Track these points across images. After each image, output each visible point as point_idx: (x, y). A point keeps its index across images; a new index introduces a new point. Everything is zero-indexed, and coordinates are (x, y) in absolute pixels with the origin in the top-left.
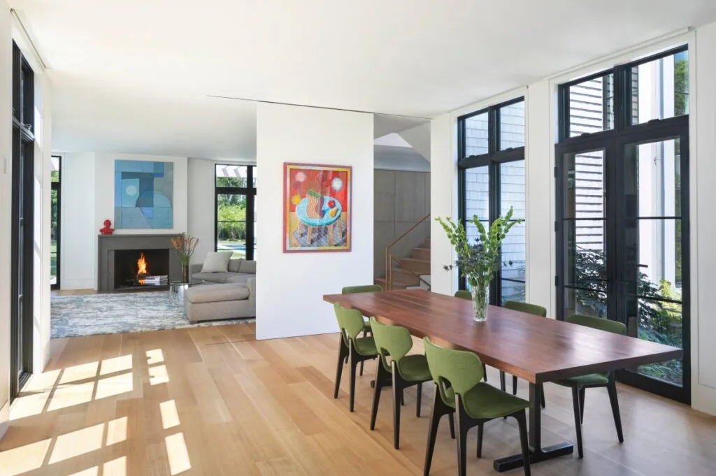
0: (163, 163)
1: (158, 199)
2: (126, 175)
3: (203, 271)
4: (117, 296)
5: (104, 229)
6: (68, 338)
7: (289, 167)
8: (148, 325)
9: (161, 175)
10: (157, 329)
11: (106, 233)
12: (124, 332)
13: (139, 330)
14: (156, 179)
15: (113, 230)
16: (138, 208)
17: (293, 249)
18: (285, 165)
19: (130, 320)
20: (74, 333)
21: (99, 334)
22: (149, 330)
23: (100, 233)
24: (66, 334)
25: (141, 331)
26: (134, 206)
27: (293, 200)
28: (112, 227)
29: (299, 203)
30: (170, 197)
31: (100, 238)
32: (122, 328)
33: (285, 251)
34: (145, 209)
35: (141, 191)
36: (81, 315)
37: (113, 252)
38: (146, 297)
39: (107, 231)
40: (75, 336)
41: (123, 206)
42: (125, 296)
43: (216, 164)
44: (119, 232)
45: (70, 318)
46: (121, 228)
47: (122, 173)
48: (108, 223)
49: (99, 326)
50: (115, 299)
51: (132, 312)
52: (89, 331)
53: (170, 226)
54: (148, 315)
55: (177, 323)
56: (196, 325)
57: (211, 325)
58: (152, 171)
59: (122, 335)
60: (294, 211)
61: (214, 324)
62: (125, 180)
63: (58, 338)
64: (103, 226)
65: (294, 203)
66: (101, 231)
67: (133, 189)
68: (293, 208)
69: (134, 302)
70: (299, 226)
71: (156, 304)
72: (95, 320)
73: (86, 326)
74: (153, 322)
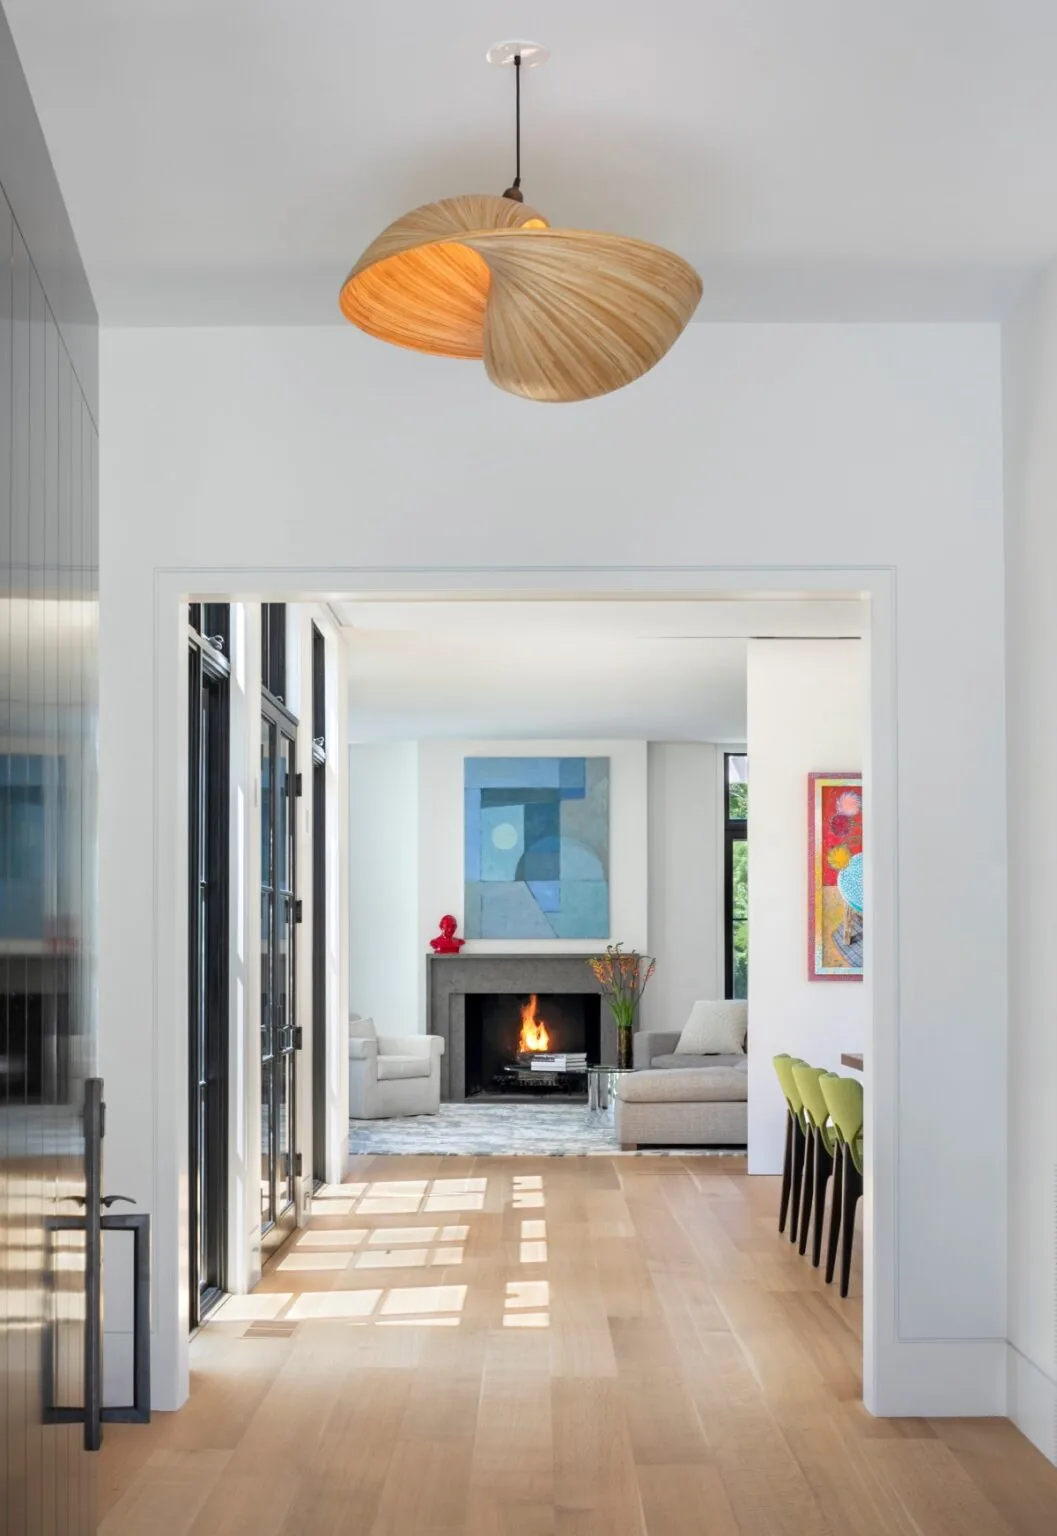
0: (583, 759)
1: (572, 857)
2: (492, 797)
3: (678, 1050)
4: (471, 1109)
5: (440, 938)
6: (374, 1157)
7: (820, 784)
8: (532, 1148)
9: (579, 793)
10: (548, 1153)
11: (444, 950)
12: (479, 1155)
13: (511, 1153)
14: (567, 807)
15: (461, 942)
16: (522, 884)
17: (830, 971)
18: (812, 779)
19: (494, 1140)
20: (384, 1148)
21: (432, 1155)
22: (530, 1153)
23: (431, 950)
24: (369, 1150)
25: (515, 1155)
26: (513, 878)
27: (829, 859)
28: (459, 934)
29: (845, 865)
30: (601, 852)
31: (432, 963)
32: (476, 1149)
33: (813, 977)
34: (539, 886)
35: (530, 838)
36: (392, 1130)
37: (462, 1001)
38: (537, 1112)
39: (447, 943)
40: (385, 1154)
41: (485, 877)
42: (488, 1108)
43: (727, 755)
44: (474, 947)
45: (372, 1132)
46: (481, 937)
47: (483, 791)
48: (448, 923)
49: (432, 1144)
50: (466, 1112)
51: (502, 1131)
52: (415, 1149)
53: (603, 930)
54: (535, 1136)
55: (592, 1148)
56: (632, 1153)
57: (667, 1156)
58: (554, 783)
59: (476, 1158)
60: (834, 882)
61: (674, 1153)
62: (488, 810)
63: (356, 1154)
64: (438, 933)
65: (834, 866)
66: (434, 943)
67: (508, 832)
68: (830, 877)
69: (509, 1117)
70: (844, 920)
71: (559, 1121)
72: (423, 1138)
73: (404, 1144)
74: (543, 1145)
